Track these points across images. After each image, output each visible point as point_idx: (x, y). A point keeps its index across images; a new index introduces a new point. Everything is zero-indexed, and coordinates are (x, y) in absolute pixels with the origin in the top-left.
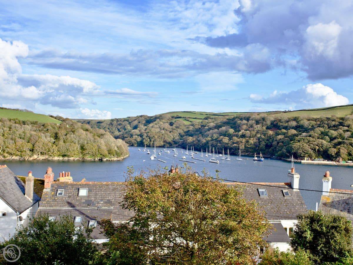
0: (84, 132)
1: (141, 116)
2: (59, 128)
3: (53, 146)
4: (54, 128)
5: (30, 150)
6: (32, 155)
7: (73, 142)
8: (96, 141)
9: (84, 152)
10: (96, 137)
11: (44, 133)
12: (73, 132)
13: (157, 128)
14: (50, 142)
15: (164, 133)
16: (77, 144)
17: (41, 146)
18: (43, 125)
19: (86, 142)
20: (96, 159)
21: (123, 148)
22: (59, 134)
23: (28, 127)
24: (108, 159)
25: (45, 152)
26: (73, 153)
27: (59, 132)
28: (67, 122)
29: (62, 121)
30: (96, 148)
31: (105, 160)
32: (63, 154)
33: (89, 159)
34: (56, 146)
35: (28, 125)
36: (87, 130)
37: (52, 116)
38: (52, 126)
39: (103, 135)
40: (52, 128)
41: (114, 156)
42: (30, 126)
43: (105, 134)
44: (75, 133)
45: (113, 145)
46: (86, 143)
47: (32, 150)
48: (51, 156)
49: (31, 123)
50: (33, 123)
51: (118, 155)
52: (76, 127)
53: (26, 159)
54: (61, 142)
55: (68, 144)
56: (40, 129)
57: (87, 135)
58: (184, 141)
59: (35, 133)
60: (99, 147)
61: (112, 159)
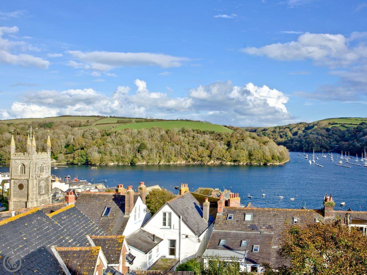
0: (252, 140)
1: (301, 123)
2: (232, 137)
3: (226, 153)
4: (227, 137)
5: (209, 156)
6: (210, 160)
7: (242, 149)
8: (261, 147)
9: (251, 157)
10: (262, 144)
11: (219, 141)
12: (242, 140)
13: (315, 134)
14: (224, 149)
15: (321, 138)
16: (246, 151)
17: (217, 153)
18: (219, 135)
19: (253, 148)
20: (262, 164)
21: (285, 153)
22: (231, 142)
23: (207, 136)
24: (271, 164)
25: (220, 157)
26: (242, 158)
27: (231, 140)
28: (238, 131)
29: (233, 130)
30: (261, 154)
31: (269, 164)
32: (234, 159)
33: (256, 164)
34: (229, 152)
35: (207, 134)
36: (254, 138)
37: (225, 126)
38: (225, 135)
39: (267, 142)
40: (225, 137)
41: (276, 161)
42: (209, 135)
43: (269, 141)
44: (244, 140)
45: (276, 151)
46: (253, 150)
47: (210, 156)
48: (225, 161)
49: (210, 133)
50: (211, 133)
51: (280, 160)
52: (245, 136)
53: (206, 164)
54: (233, 149)
55: (238, 150)
56: (217, 138)
57: (254, 142)
58: (340, 146)
59: (212, 141)
60: (264, 153)
61: (275, 164)
